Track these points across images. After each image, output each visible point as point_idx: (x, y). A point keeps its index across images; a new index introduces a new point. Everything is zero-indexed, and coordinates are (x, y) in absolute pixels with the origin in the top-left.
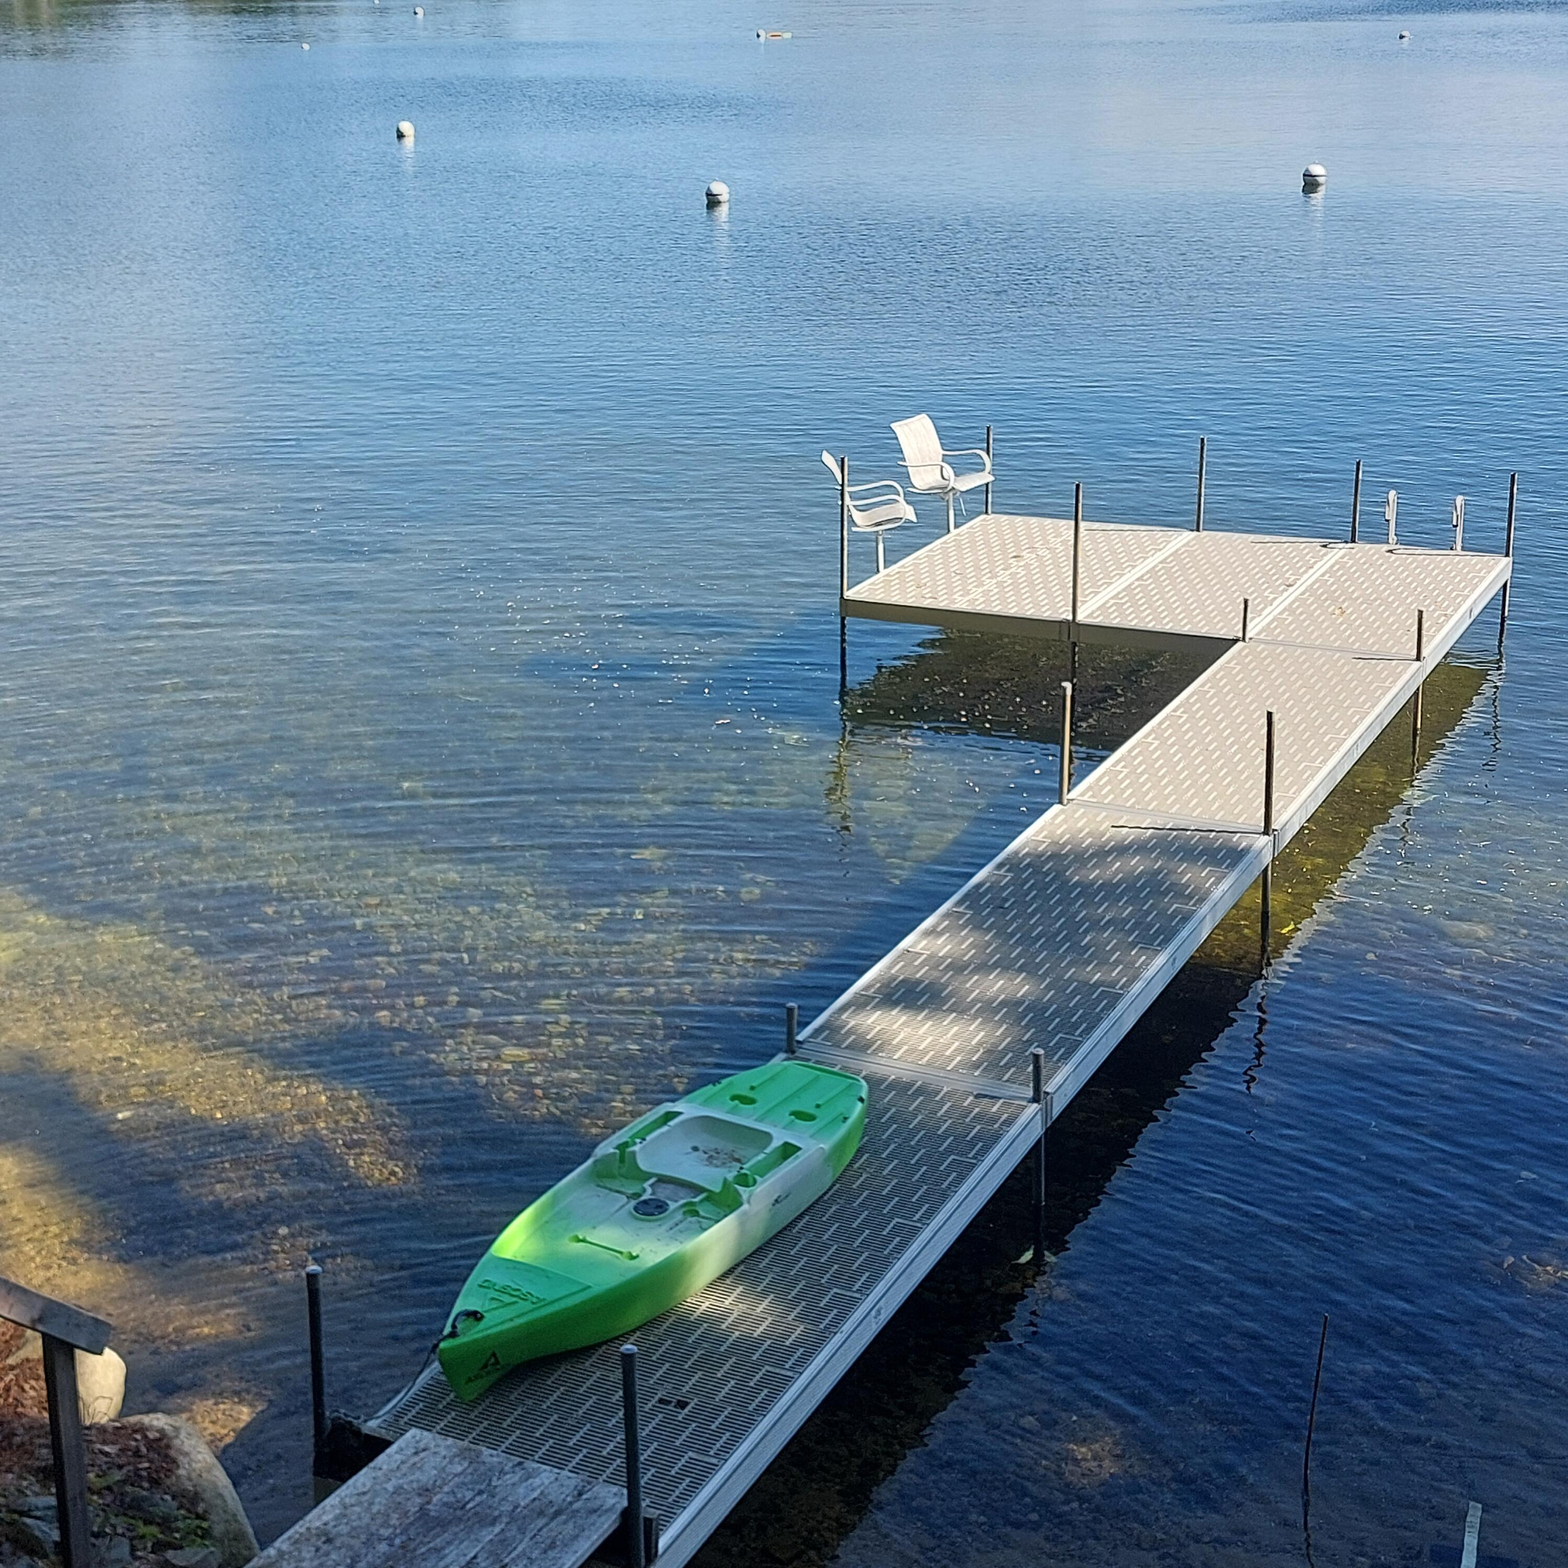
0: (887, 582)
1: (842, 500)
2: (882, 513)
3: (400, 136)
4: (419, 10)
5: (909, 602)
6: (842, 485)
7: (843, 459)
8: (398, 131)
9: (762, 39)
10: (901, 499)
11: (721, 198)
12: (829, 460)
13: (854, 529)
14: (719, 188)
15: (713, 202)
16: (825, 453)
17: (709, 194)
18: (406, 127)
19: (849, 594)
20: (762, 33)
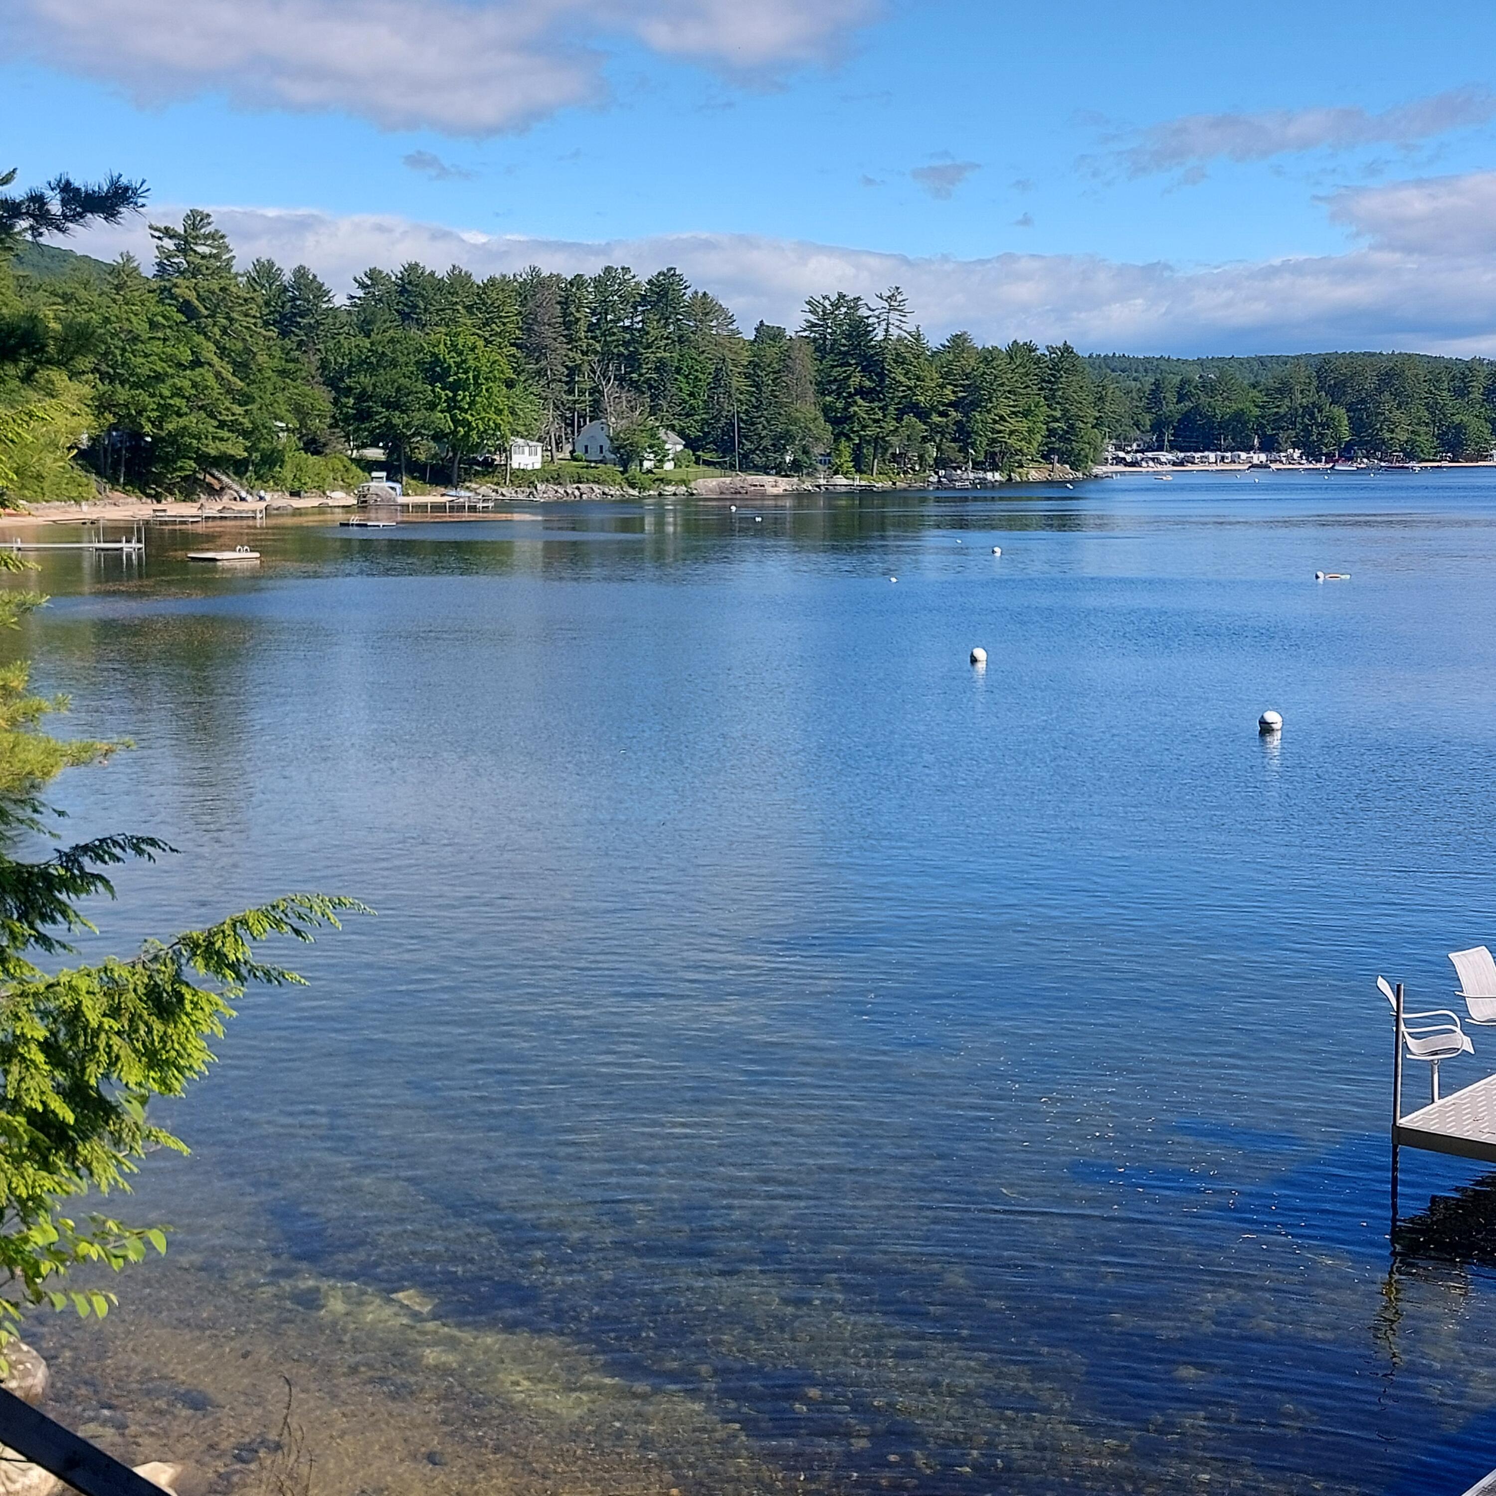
0: (1442, 1113)
1: (1397, 1026)
2: (1439, 1043)
3: (974, 660)
4: (996, 549)
5: (1465, 1136)
6: (1398, 1012)
7: (1399, 986)
8: (972, 656)
9: (1321, 580)
10: (1458, 1030)
11: (1274, 726)
12: (1383, 984)
13: (1408, 1056)
14: (1272, 717)
15: (1266, 729)
16: (1380, 978)
17: (1263, 723)
18: (980, 654)
19: (1403, 1122)
20: (1320, 574)
